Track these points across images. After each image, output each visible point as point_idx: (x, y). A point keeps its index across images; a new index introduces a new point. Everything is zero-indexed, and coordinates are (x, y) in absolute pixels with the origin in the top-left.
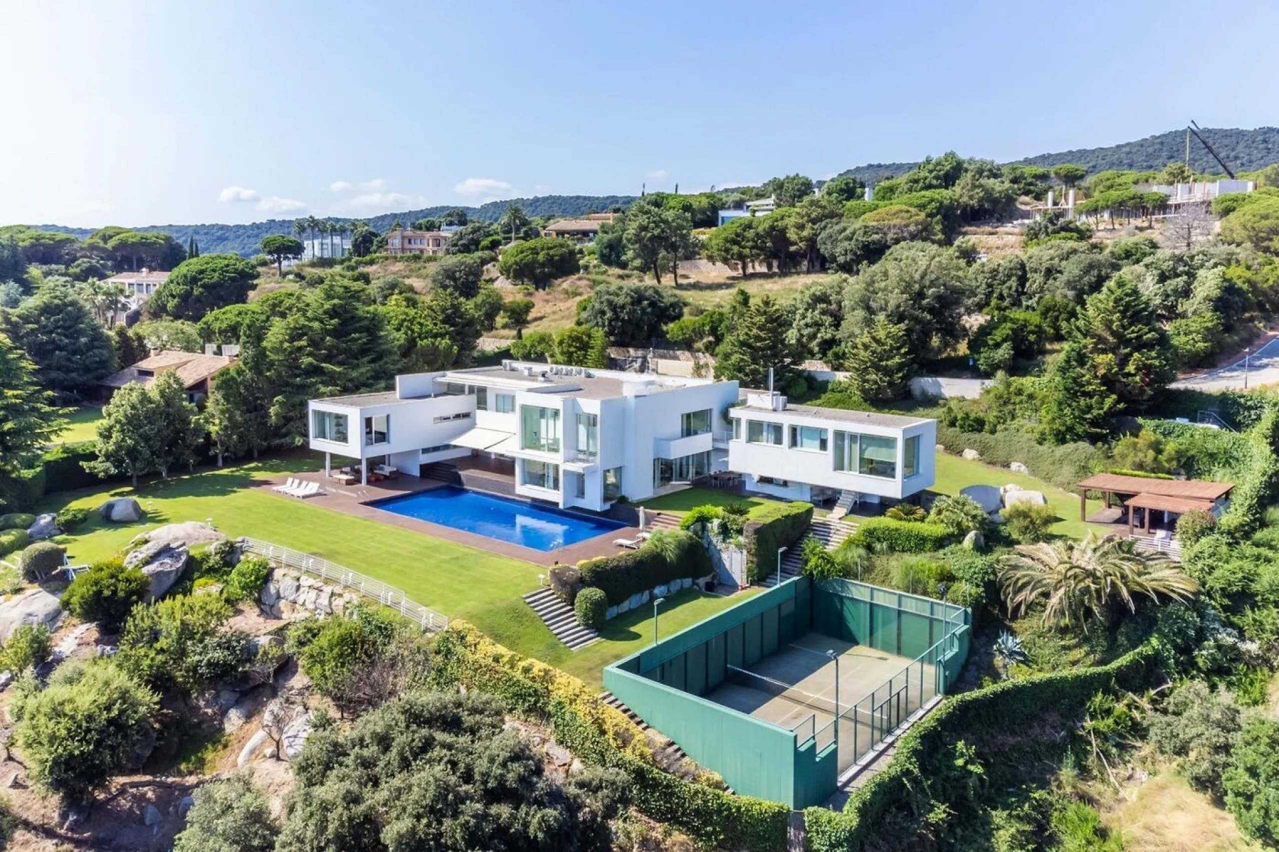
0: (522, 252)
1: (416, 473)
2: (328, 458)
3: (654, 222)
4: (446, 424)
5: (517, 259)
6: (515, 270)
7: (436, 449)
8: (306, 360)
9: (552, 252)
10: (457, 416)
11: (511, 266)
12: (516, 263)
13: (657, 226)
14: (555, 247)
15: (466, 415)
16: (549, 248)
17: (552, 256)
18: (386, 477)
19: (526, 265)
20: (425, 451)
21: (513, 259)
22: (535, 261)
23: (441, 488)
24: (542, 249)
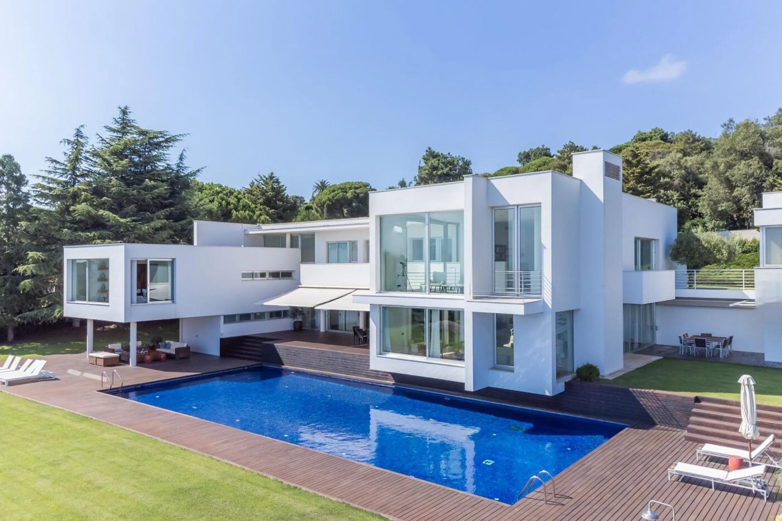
0: (334, 191)
1: (215, 350)
2: (90, 328)
3: (443, 163)
4: (259, 283)
5: (330, 197)
6: (328, 205)
7: (245, 317)
8: (81, 207)
9: (358, 191)
10: (275, 275)
11: (324, 203)
12: (329, 200)
13: (446, 166)
14: (360, 187)
15: (287, 275)
16: (356, 188)
17: (358, 194)
18: (169, 357)
19: (337, 200)
20: (229, 319)
21: (326, 197)
22: (344, 198)
23: (250, 370)
24: (350, 188)
